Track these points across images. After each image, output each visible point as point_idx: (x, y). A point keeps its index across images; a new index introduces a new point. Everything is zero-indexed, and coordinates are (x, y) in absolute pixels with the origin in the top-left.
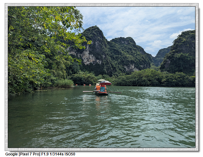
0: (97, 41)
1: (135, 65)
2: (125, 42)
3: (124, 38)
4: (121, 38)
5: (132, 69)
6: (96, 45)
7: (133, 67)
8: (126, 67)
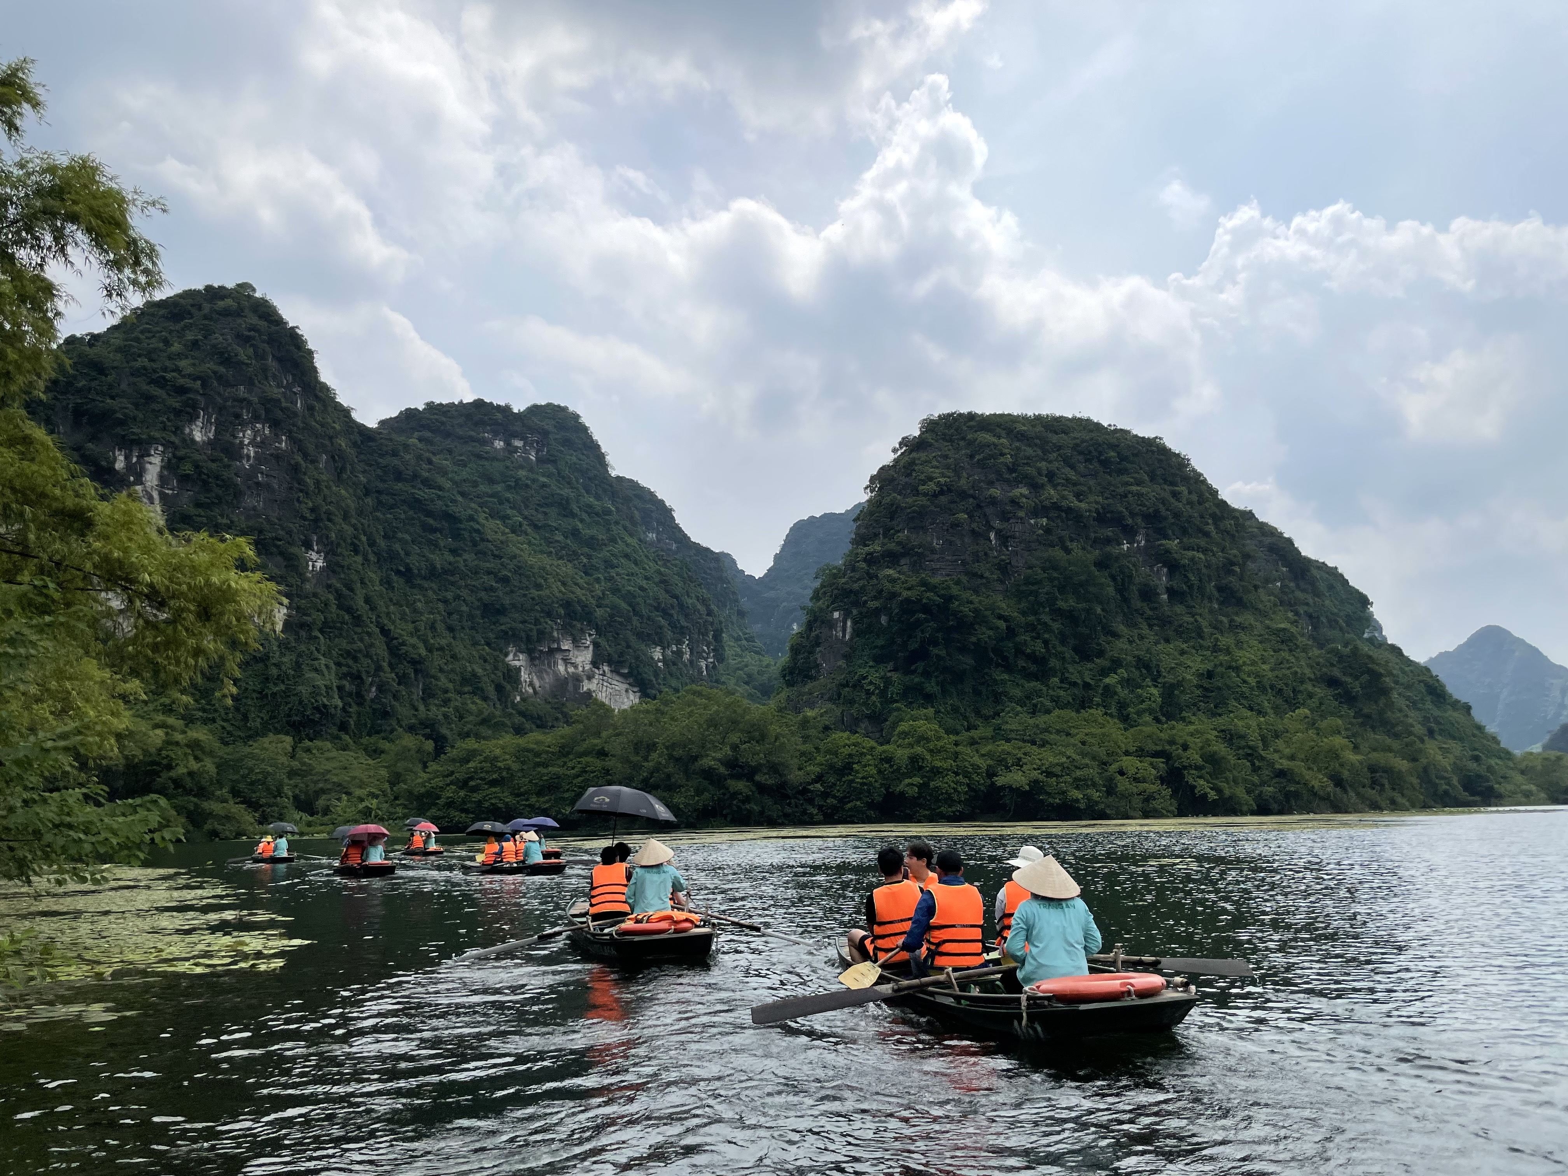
0: (256, 418)
1: (596, 645)
2: (518, 443)
3: (506, 410)
4: (479, 404)
5: (577, 679)
6: (240, 457)
7: (583, 658)
8: (517, 660)
